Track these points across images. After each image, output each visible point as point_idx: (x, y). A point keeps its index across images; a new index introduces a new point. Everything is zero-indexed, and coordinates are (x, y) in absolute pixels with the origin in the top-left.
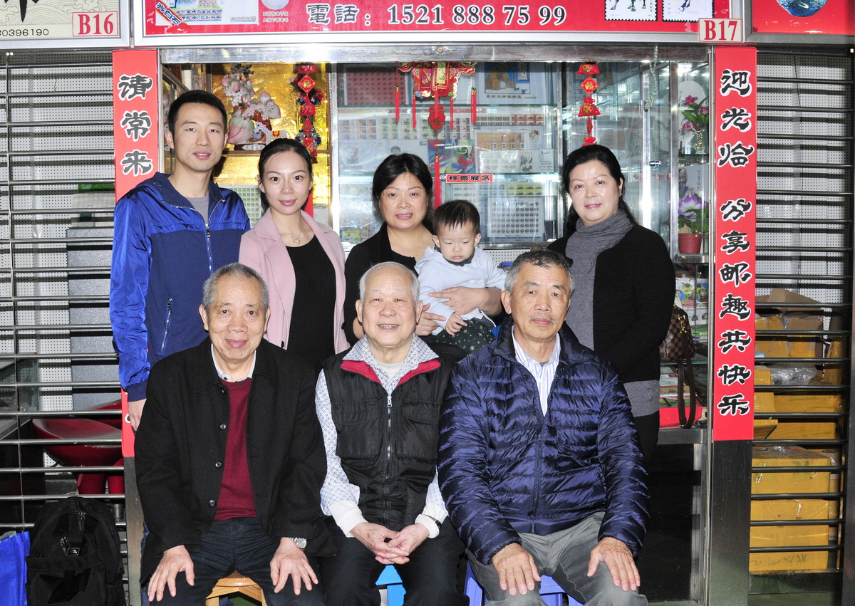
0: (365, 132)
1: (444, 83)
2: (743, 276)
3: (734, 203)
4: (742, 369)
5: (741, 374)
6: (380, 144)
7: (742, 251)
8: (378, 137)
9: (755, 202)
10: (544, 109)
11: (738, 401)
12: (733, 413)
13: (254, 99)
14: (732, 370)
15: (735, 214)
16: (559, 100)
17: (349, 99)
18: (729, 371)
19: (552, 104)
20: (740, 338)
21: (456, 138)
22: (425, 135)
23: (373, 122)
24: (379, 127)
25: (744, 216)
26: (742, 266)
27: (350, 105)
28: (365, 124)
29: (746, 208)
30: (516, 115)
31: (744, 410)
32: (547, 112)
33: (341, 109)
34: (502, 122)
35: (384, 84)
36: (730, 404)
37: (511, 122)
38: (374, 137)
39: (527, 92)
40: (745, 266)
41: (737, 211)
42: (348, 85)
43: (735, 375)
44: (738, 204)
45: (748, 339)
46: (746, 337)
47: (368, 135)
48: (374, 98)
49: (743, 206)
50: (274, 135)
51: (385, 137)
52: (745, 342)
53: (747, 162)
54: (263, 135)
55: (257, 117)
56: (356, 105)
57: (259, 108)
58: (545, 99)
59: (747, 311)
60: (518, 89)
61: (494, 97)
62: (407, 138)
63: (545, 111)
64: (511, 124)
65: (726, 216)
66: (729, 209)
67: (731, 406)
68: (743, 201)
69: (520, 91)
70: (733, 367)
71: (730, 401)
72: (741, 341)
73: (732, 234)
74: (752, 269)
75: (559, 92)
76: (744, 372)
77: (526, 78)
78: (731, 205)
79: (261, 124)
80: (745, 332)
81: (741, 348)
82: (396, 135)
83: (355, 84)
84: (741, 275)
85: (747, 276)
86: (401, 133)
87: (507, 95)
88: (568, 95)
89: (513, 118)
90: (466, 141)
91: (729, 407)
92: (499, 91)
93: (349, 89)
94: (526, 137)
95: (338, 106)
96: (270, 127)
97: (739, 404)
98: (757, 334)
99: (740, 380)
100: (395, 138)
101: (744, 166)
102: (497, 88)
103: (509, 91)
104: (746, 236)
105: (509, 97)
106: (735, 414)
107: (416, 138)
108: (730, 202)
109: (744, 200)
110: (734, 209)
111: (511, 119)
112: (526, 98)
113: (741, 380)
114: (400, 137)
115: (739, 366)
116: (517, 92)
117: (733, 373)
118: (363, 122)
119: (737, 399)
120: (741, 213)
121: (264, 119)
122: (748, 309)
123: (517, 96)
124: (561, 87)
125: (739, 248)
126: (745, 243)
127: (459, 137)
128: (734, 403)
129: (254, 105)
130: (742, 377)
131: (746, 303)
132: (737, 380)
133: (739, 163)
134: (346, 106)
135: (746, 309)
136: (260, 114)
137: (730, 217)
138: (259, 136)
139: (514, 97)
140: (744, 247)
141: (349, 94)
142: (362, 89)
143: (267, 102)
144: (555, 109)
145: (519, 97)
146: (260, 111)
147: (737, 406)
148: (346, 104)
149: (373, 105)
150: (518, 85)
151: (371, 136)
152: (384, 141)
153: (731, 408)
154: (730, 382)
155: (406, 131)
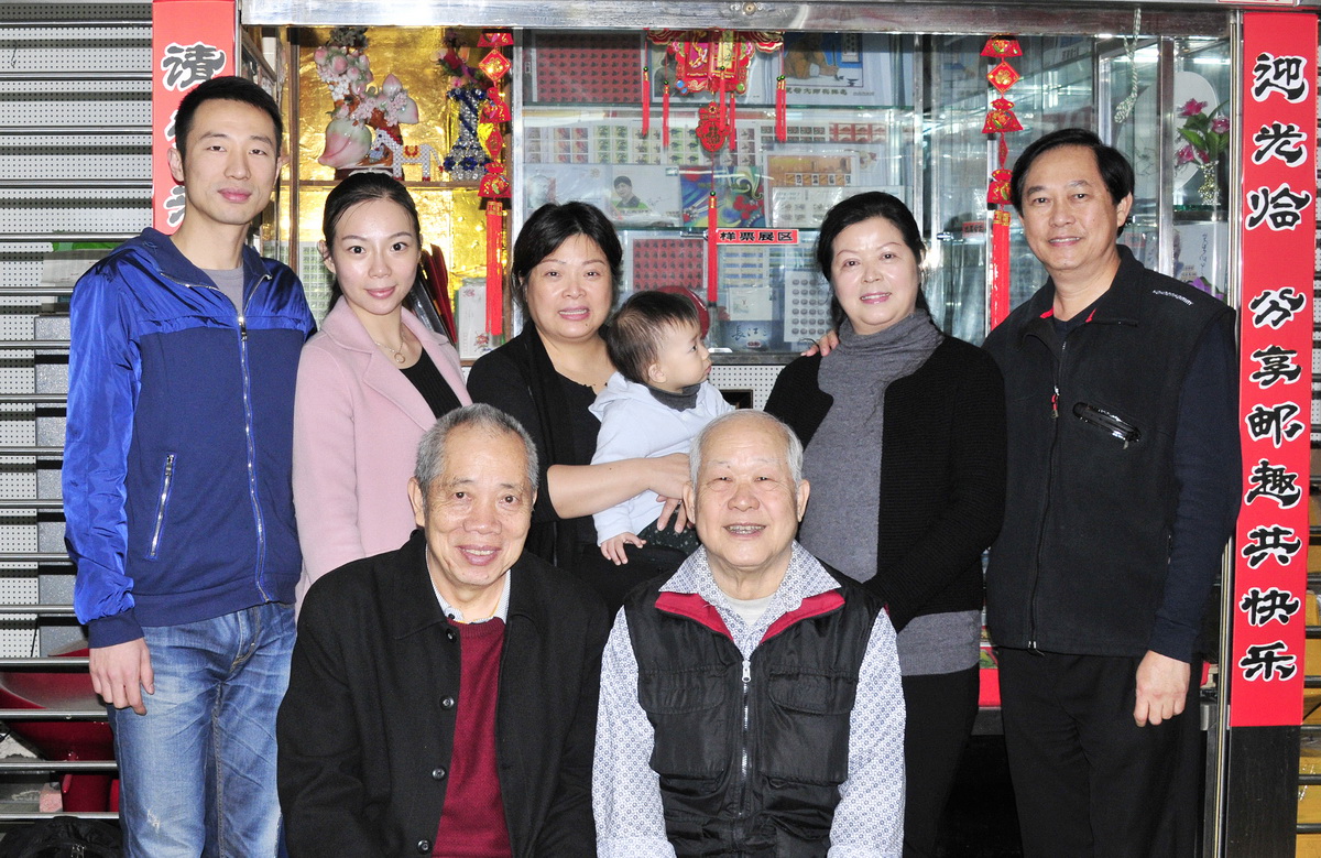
0: (567, 149)
1: (730, 66)
2: (1289, 428)
3: (1275, 295)
4: (1284, 597)
5: (1282, 605)
6: (595, 173)
7: (1287, 382)
8: (591, 160)
9: (1312, 294)
10: (887, 115)
11: (1276, 655)
12: (1268, 676)
13: (372, 88)
14: (1266, 599)
15: (1276, 315)
16: (918, 100)
17: (541, 91)
18: (1261, 600)
19: (902, 106)
20: (1282, 541)
21: (730, 163)
22: (675, 158)
23: (582, 132)
24: (593, 140)
25: (1291, 319)
26: (1287, 410)
27: (541, 102)
28: (568, 137)
29: (1295, 304)
30: (836, 125)
31: (1287, 672)
32: (892, 120)
33: (526, 108)
34: (813, 136)
35: (604, 65)
36: (1262, 660)
37: (827, 136)
38: (583, 160)
39: (856, 83)
40: (1293, 409)
41: (1280, 309)
42: (540, 65)
43: (1272, 608)
44: (1282, 297)
45: (1295, 542)
46: (1292, 539)
47: (573, 153)
48: (584, 90)
49: (1290, 301)
50: (407, 153)
51: (604, 160)
52: (1290, 548)
53: (1299, 222)
54: (387, 153)
55: (378, 120)
56: (552, 103)
57: (379, 104)
58: (888, 97)
59: (1295, 492)
60: (842, 78)
61: (798, 91)
62: (642, 162)
63: (889, 118)
64: (827, 140)
65: (1259, 319)
66: (1265, 305)
67: (1264, 664)
68: (1290, 292)
69: (845, 82)
70: (1268, 592)
71: (1262, 654)
72: (1284, 546)
73: (1270, 352)
74: (1305, 416)
75: (917, 85)
76: (1288, 603)
77: (856, 59)
78: (1269, 299)
79: (384, 133)
80: (1292, 530)
81: (1283, 559)
82: (623, 156)
83: (552, 64)
84: (1285, 427)
85: (1296, 427)
86: (632, 154)
87: (822, 89)
88: (934, 89)
89: (831, 129)
90: (748, 170)
91: (1261, 666)
92: (810, 81)
93: (540, 74)
94: (854, 164)
95: (524, 104)
96: (399, 140)
97: (1277, 659)
98: (1311, 532)
99: (1281, 616)
100: (622, 161)
101: (1293, 228)
102: (806, 76)
103: (828, 81)
104: (1294, 355)
105: (825, 91)
106: (1270, 678)
107: (658, 162)
108: (1267, 294)
109: (1293, 289)
110: (1275, 306)
111: (827, 131)
112: (855, 94)
113: (1283, 618)
114: (630, 161)
115: (1280, 592)
116: (841, 83)
117: (1269, 603)
118: (564, 132)
119: (1275, 651)
120: (1286, 313)
121: (390, 125)
122: (1297, 487)
123: (839, 89)
124: (921, 76)
125: (1281, 376)
126: (1293, 367)
127: (735, 162)
128: (1270, 659)
129: (372, 99)
130: (1283, 612)
131: (1292, 477)
132: (1276, 616)
133: (1284, 223)
134: (536, 104)
135: (1293, 489)
136: (382, 114)
137: (1267, 321)
138: (380, 155)
139: (835, 92)
140: (1292, 375)
141: (541, 82)
142: (563, 73)
143: (396, 94)
144: (910, 114)
145: (843, 92)
146: (382, 110)
147: (1275, 664)
148: (535, 99)
149: (583, 103)
150: (841, 72)
151: (579, 158)
152: (601, 168)
153: (1264, 668)
154: (1263, 620)
155: (642, 149)
